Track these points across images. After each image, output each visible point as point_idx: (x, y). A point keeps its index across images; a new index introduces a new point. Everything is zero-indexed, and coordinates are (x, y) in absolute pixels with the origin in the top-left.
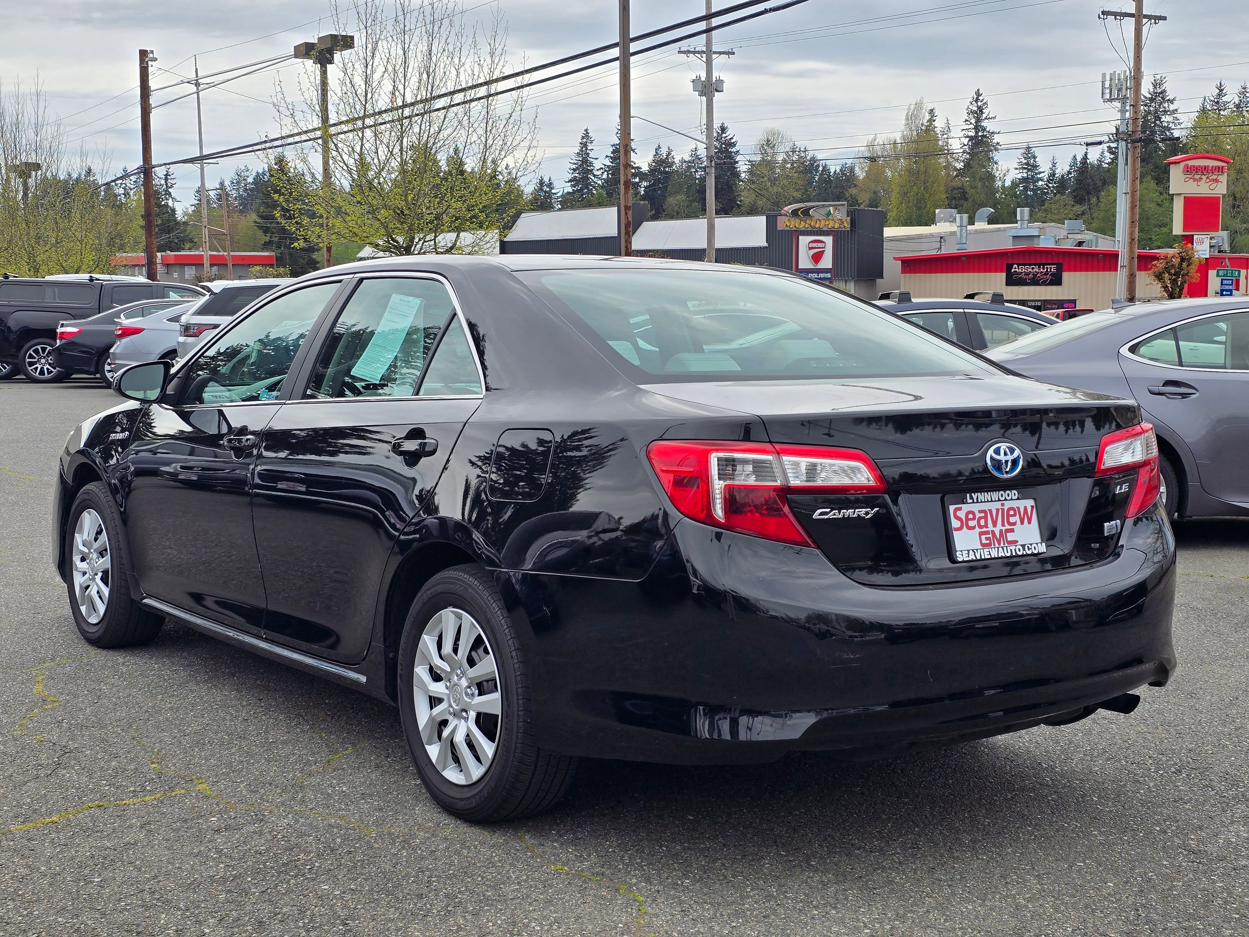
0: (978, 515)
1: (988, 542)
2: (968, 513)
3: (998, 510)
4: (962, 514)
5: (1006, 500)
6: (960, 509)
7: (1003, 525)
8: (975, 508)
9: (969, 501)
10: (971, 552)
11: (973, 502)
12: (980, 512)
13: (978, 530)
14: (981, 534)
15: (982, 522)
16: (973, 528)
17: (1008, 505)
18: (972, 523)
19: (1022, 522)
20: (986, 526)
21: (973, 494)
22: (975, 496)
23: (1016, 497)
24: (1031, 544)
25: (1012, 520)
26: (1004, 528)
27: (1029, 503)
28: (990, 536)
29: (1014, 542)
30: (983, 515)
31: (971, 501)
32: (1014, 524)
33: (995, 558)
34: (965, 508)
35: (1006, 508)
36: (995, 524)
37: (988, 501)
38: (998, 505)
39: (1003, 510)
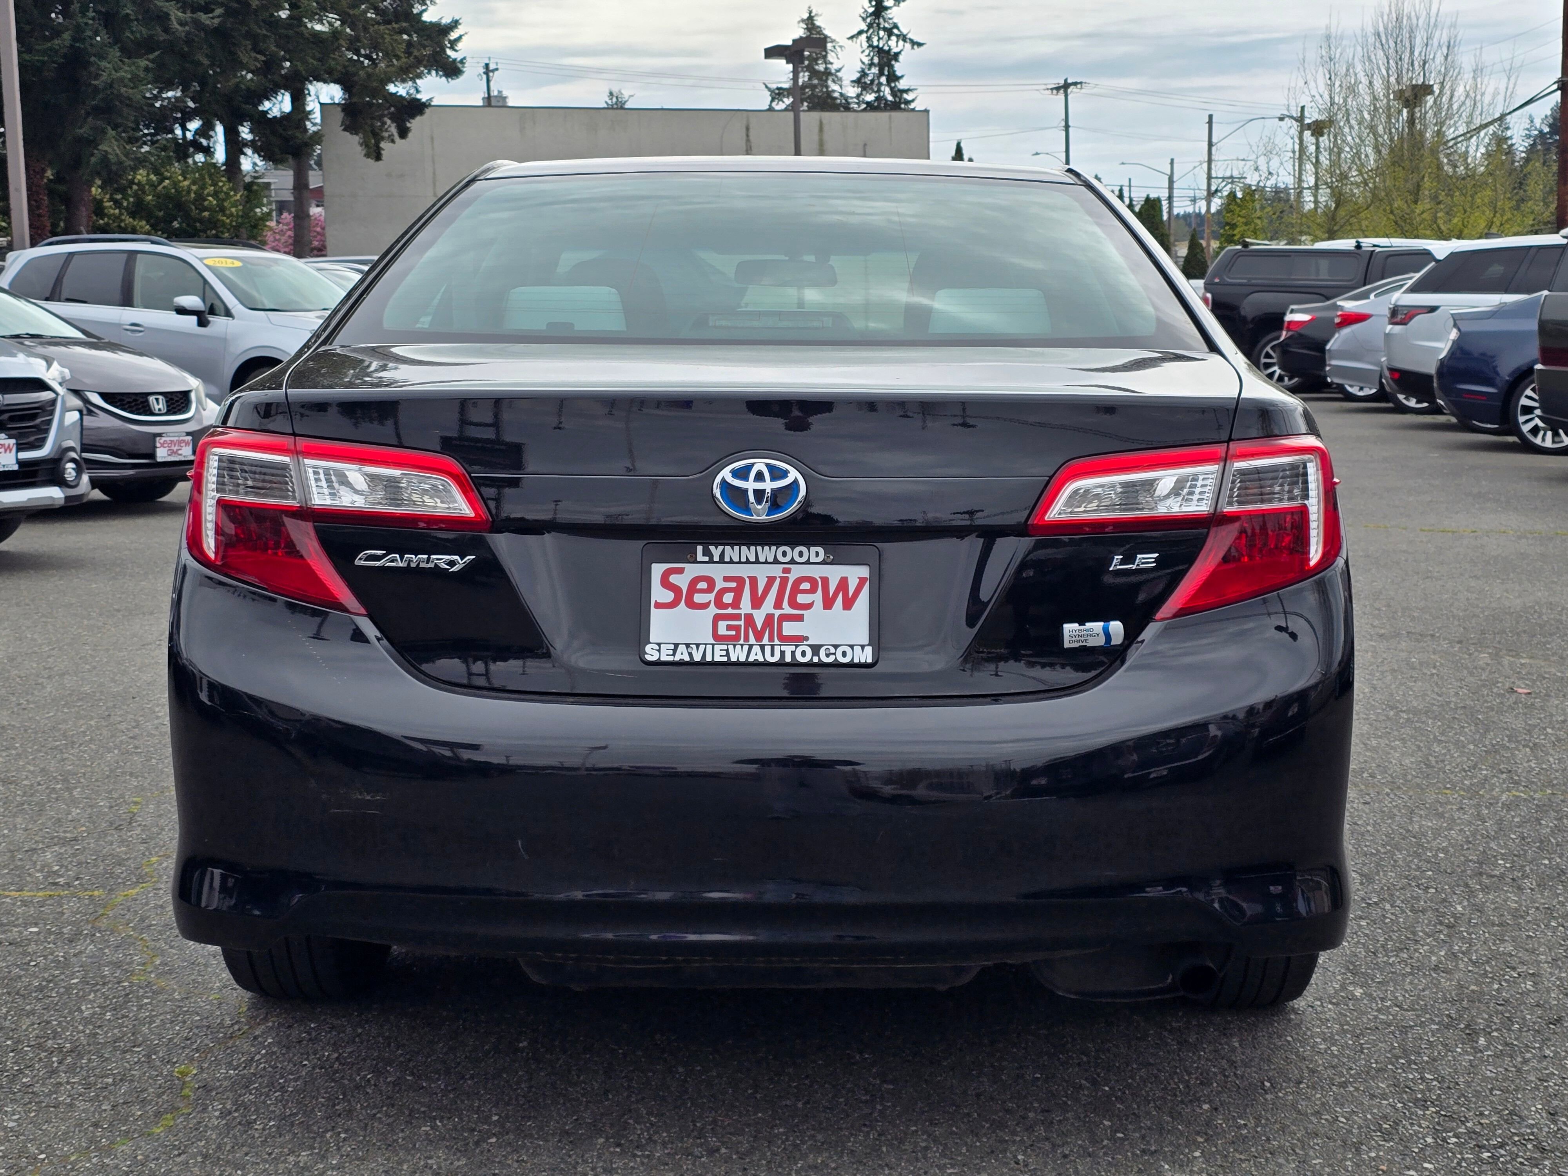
0: (720, 585)
1: (734, 633)
2: (695, 581)
3: (771, 580)
4: (681, 581)
5: (792, 562)
6: (681, 571)
7: (778, 605)
8: (717, 572)
9: (700, 557)
10: (682, 648)
11: (711, 561)
12: (726, 579)
13: (713, 610)
14: (717, 618)
15: (728, 598)
16: (705, 606)
17: (797, 571)
18: (698, 598)
19: (828, 604)
20: (736, 604)
21: (712, 548)
22: (716, 552)
23: (820, 559)
24: (836, 647)
25: (801, 599)
26: (777, 613)
27: (856, 573)
28: (742, 623)
29: (798, 640)
30: (733, 585)
31: (707, 559)
32: (808, 606)
33: (738, 664)
34: (691, 571)
35: (792, 577)
36: (757, 603)
37: (748, 562)
38: (776, 571)
39: (784, 581)
